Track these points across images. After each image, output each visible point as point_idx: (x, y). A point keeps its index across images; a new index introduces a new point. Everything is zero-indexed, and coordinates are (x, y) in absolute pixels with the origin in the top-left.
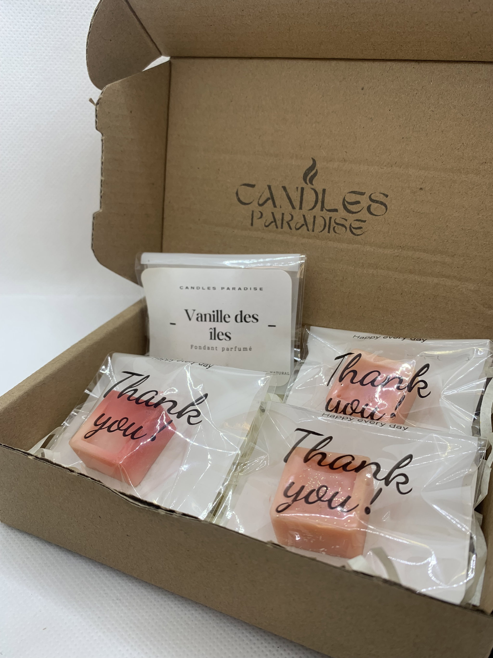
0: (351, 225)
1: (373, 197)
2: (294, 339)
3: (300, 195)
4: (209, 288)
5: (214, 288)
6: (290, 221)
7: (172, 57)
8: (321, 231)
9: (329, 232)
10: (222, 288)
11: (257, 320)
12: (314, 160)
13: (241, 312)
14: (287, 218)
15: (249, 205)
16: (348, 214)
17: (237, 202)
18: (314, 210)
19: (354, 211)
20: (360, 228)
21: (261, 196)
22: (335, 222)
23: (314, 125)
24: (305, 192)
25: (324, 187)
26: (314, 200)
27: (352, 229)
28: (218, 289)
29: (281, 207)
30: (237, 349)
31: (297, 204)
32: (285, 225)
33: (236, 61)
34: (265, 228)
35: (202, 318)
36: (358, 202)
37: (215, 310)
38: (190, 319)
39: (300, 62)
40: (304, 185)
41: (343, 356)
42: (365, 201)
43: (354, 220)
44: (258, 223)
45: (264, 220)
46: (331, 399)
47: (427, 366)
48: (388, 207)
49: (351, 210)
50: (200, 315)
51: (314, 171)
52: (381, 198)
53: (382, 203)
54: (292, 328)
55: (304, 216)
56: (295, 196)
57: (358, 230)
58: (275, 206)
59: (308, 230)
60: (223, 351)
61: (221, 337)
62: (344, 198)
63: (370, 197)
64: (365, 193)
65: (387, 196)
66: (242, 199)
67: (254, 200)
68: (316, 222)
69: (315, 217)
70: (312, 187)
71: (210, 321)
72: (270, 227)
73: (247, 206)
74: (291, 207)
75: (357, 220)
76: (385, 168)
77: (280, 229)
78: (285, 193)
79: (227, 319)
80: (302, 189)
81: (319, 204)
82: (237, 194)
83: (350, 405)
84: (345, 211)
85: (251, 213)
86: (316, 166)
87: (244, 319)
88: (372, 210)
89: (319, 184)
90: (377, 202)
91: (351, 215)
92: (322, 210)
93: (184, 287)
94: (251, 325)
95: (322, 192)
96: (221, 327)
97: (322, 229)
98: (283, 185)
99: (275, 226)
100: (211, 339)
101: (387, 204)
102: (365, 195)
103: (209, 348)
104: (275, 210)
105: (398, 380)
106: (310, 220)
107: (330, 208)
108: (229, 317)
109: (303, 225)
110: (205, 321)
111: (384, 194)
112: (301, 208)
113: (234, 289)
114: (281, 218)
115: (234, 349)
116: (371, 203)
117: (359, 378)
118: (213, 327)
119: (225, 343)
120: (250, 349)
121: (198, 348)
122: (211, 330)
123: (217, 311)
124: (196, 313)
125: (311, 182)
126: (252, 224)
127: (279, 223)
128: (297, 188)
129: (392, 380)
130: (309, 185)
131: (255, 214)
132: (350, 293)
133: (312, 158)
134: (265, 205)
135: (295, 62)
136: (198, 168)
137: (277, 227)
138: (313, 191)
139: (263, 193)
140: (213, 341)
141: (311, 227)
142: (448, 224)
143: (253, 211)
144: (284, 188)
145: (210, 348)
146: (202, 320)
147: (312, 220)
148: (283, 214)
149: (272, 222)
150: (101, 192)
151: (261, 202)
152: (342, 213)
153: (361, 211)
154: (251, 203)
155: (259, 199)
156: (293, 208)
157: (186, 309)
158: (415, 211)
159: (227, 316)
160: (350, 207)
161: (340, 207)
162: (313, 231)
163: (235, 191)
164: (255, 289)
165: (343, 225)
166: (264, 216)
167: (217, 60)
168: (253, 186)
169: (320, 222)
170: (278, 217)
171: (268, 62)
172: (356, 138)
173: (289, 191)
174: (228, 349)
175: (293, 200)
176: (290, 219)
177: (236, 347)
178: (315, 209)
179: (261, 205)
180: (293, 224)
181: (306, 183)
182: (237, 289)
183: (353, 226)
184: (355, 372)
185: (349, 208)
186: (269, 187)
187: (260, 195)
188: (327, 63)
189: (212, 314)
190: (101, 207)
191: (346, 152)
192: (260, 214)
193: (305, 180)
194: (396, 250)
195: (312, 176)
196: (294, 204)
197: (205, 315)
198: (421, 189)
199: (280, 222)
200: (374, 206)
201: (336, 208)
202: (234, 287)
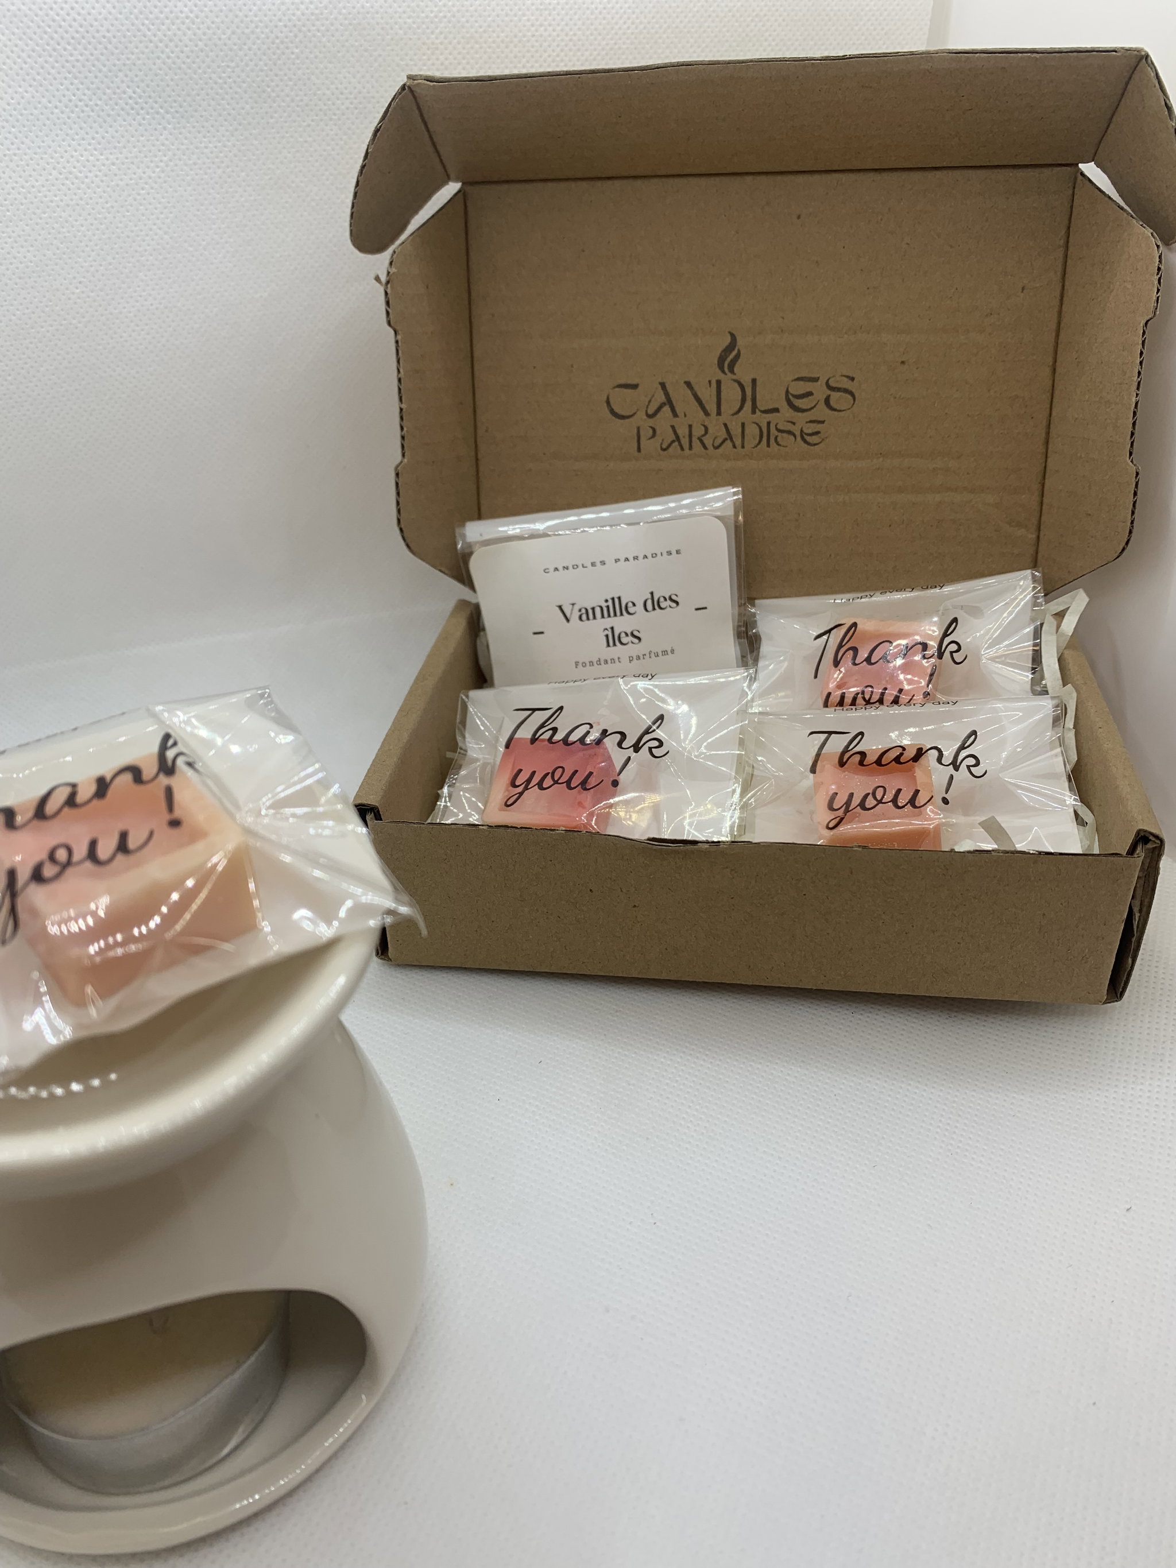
0: (802, 431)
1: (832, 383)
2: (736, 624)
3: (715, 393)
4: (593, 564)
5: (603, 563)
6: (703, 436)
7: (463, 184)
8: (756, 446)
9: (768, 445)
10: (617, 561)
11: (677, 603)
12: (732, 335)
13: (652, 593)
14: (698, 431)
15: (631, 419)
16: (796, 413)
17: (610, 416)
18: (740, 414)
19: (805, 407)
20: (817, 433)
21: (650, 402)
22: (777, 429)
23: (727, 279)
24: (723, 388)
25: (752, 376)
26: (740, 398)
27: (805, 437)
28: (610, 562)
29: (685, 416)
30: (653, 655)
31: (712, 408)
32: (696, 443)
33: (584, 184)
34: (662, 452)
35: (587, 614)
36: (810, 394)
37: (609, 598)
38: (568, 620)
39: (693, 181)
40: (720, 376)
41: (829, 631)
42: (820, 391)
43: (807, 422)
44: (649, 446)
45: (658, 439)
46: (829, 694)
47: (955, 620)
48: (857, 396)
49: (800, 406)
50: (583, 611)
51: (734, 353)
52: (845, 384)
53: (846, 391)
54: (732, 605)
55: (725, 425)
56: (708, 395)
57: (814, 437)
58: (675, 415)
59: (734, 447)
60: (630, 661)
61: (624, 640)
62: (787, 389)
63: (827, 384)
64: (819, 378)
65: (853, 379)
66: (617, 409)
67: (638, 410)
68: (747, 431)
69: (743, 425)
70: (734, 377)
71: (603, 616)
72: (670, 450)
73: (627, 420)
74: (702, 413)
75: (811, 422)
76: (846, 336)
77: (687, 451)
78: (689, 392)
79: (631, 610)
80: (719, 382)
81: (748, 404)
82: (608, 402)
83: (860, 696)
84: (790, 410)
85: (636, 431)
86: (738, 344)
87: (657, 605)
88: (832, 403)
89: (744, 372)
90: (839, 390)
91: (800, 414)
92: (754, 412)
93: (552, 570)
94: (670, 613)
95: (751, 384)
96: (622, 624)
97: (757, 441)
98: (687, 380)
99: (679, 447)
100: (608, 645)
101: (854, 391)
102: (819, 383)
103: (606, 662)
104: (676, 422)
105: (920, 646)
106: (736, 431)
107: (766, 408)
108: (634, 605)
109: (725, 440)
110: (595, 618)
111: (847, 377)
112: (719, 413)
113: (636, 558)
114: (687, 433)
115: (648, 655)
116: (829, 392)
117: (863, 654)
118: (608, 627)
119: (634, 649)
120: (673, 651)
121: (588, 664)
122: (606, 632)
123: (613, 599)
124: (577, 608)
125: (732, 371)
126: (639, 450)
127: (685, 442)
128: (710, 382)
129: (912, 648)
130: (729, 374)
131: (642, 433)
132: (811, 537)
133: (730, 333)
134: (658, 416)
135: (684, 181)
136: (534, 367)
137: (682, 449)
138: (736, 385)
139: (653, 396)
140: (612, 649)
141: (738, 442)
142: (946, 411)
143: (638, 429)
144: (688, 384)
145: (609, 661)
146: (588, 619)
147: (740, 430)
148: (690, 426)
149: (673, 441)
150: (402, 428)
151: (650, 412)
152: (786, 412)
153: (815, 406)
154: (635, 413)
155: (647, 407)
156: (707, 414)
157: (560, 604)
158: (898, 396)
159: (630, 605)
160: (799, 403)
161: (783, 406)
162: (743, 447)
163: (605, 398)
164: (669, 553)
165: (790, 432)
166: (658, 432)
167: (550, 185)
168: (635, 387)
169: (752, 431)
170: (683, 432)
171: (639, 183)
172: (796, 294)
173: (696, 388)
174: (638, 658)
175: (704, 402)
176: (703, 433)
177: (650, 652)
178: (742, 412)
179: (649, 416)
180: (708, 440)
181: (723, 372)
182: (641, 557)
183: (806, 431)
184: (855, 650)
185: (796, 404)
186: (663, 385)
187: (647, 400)
188: (738, 180)
189: (604, 605)
190: (403, 455)
191: (783, 318)
192: (651, 431)
193: (721, 366)
194: (875, 460)
195: (731, 361)
196: (708, 407)
197: (593, 609)
198: (903, 362)
199: (687, 439)
200: (835, 396)
201: (776, 406)
202: (635, 555)
